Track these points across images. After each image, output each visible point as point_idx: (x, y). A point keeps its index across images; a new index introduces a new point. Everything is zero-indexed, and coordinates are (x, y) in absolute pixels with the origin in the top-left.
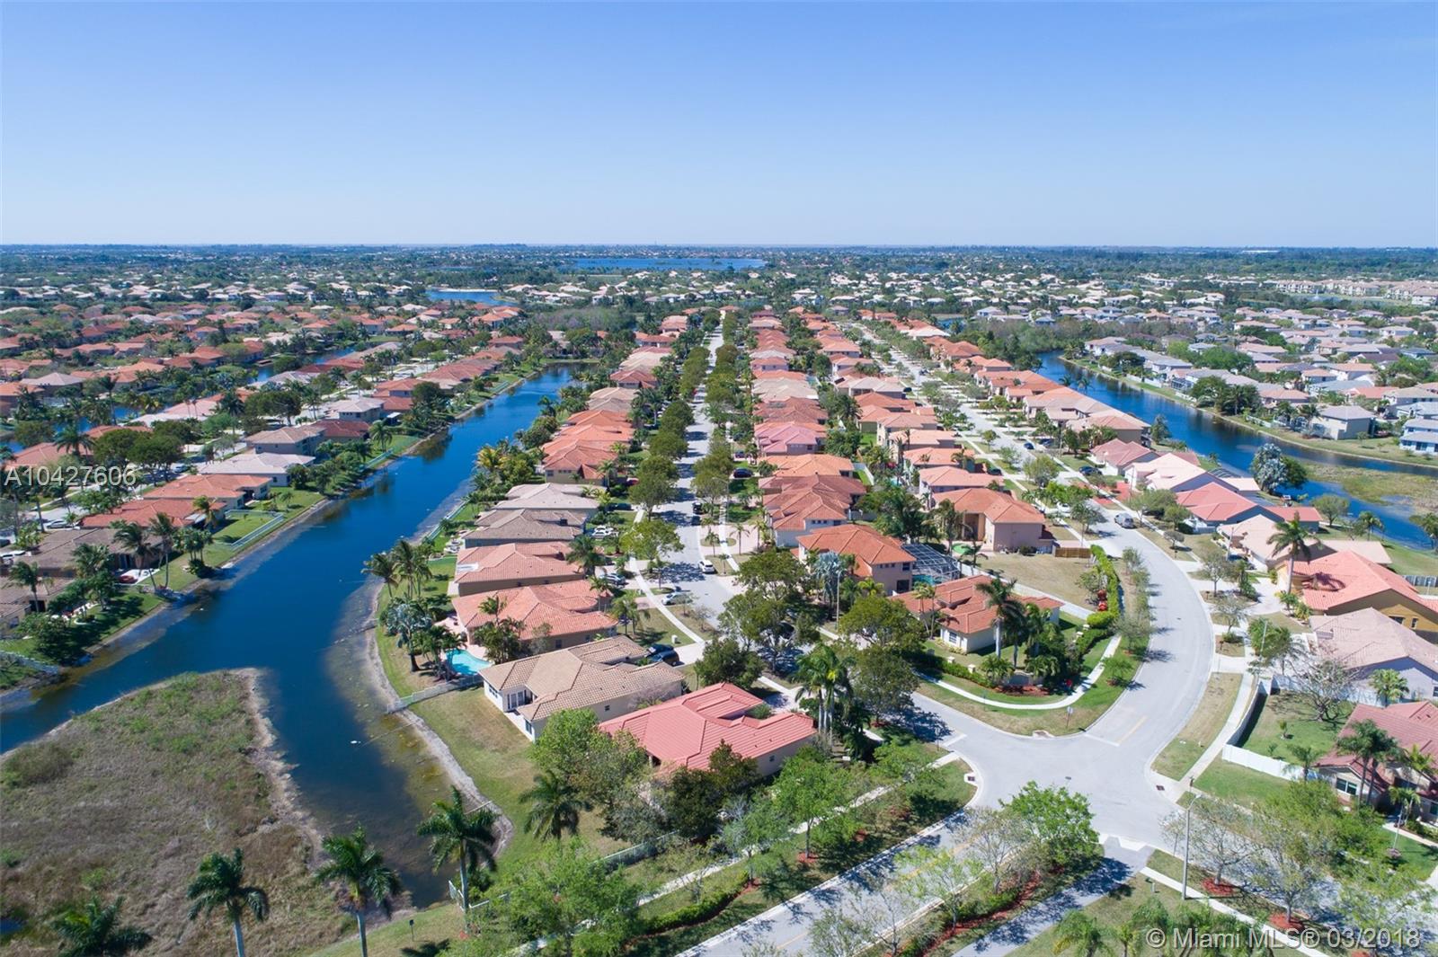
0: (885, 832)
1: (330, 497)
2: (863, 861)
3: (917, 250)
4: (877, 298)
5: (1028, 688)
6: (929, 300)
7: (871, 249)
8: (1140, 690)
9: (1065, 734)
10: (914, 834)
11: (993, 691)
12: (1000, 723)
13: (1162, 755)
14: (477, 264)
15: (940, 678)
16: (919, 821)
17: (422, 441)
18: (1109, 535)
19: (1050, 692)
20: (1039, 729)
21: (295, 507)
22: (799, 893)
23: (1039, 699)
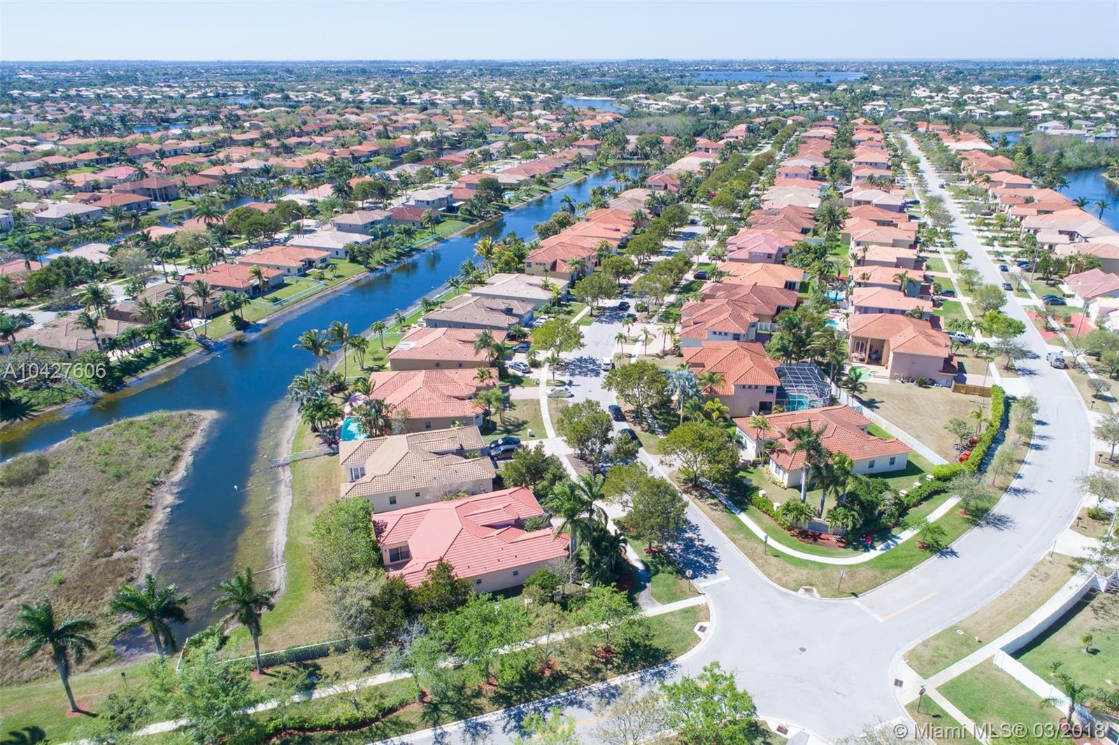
0: (577, 671)
1: (372, 270)
2: (537, 698)
3: (1019, 64)
4: (945, 110)
5: (827, 536)
6: (996, 113)
7: (973, 63)
8: (951, 559)
9: (833, 596)
10: (603, 680)
11: (788, 533)
12: (773, 571)
13: (925, 644)
14: (618, 76)
15: (743, 510)
16: (618, 667)
17: (471, 226)
18: (1031, 373)
19: (847, 545)
20: (809, 586)
21: (338, 277)
22: (454, 720)
23: (830, 551)
